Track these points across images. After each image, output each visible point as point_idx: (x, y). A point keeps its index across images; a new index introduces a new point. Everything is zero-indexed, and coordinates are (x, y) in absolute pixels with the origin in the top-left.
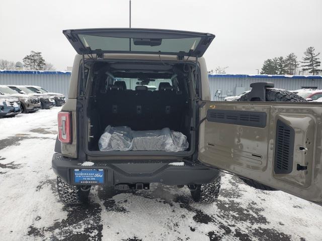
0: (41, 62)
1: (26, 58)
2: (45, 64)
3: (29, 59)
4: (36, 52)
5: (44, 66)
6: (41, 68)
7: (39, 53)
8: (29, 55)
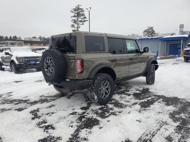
0: (153, 33)
1: (144, 31)
2: (155, 33)
3: (146, 32)
4: (150, 27)
5: (154, 35)
6: (152, 36)
7: (152, 27)
8: (146, 29)
